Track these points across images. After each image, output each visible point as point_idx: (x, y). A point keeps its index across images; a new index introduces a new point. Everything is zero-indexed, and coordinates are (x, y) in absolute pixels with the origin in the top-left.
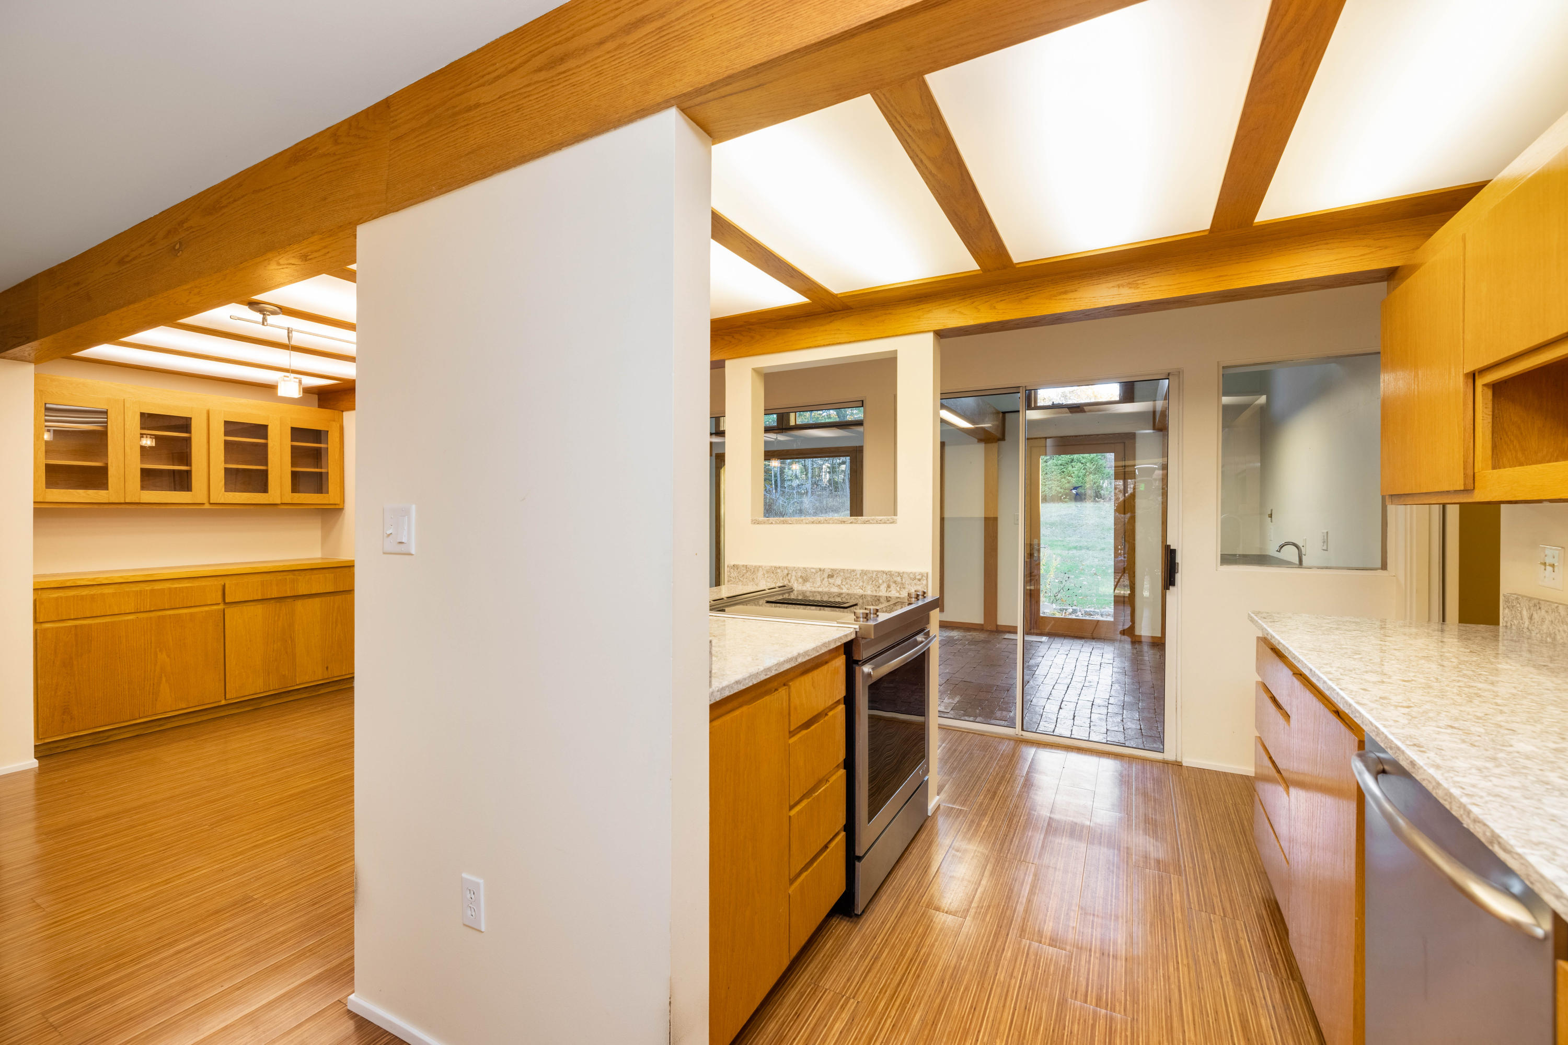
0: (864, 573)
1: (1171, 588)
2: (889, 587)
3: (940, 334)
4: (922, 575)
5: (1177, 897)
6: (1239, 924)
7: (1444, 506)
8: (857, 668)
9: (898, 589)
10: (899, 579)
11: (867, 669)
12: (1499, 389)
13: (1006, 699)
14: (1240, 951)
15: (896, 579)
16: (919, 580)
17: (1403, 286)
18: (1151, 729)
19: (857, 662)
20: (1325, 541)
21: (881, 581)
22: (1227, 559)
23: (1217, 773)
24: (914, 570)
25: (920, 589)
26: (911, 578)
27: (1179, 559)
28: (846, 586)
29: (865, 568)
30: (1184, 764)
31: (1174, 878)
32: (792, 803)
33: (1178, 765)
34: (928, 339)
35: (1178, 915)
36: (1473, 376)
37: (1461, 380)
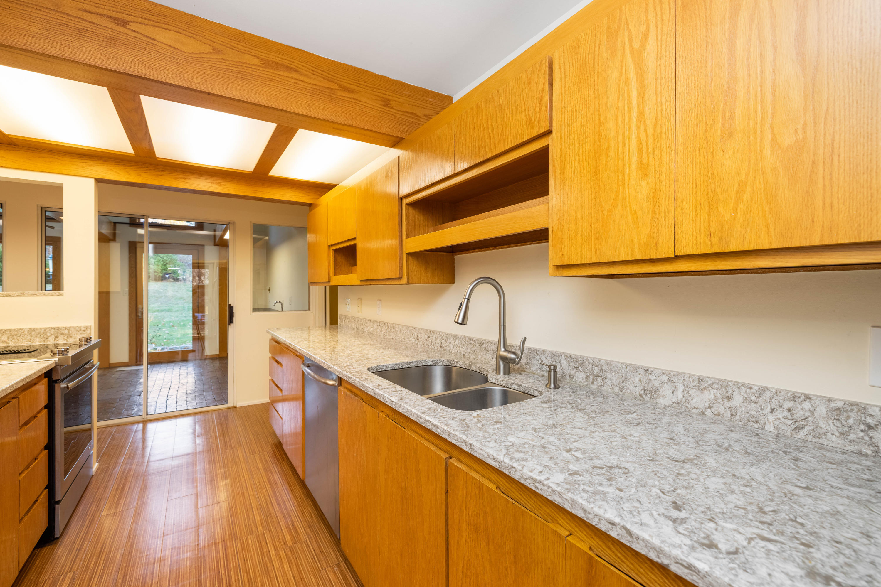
0: (31, 330)
1: (231, 325)
2: (57, 337)
3: (98, 181)
4: (87, 328)
5: (241, 455)
6: (265, 453)
7: (326, 286)
8: (56, 385)
9: (66, 338)
10: (66, 332)
11: (63, 385)
12: (335, 251)
13: (129, 404)
14: (266, 461)
15: (63, 332)
16: (84, 331)
17: (315, 210)
18: (220, 397)
19: (56, 381)
20: (290, 301)
21: (49, 334)
22: (255, 310)
23: (252, 406)
24: (79, 325)
25: (85, 335)
26: (77, 330)
27: (234, 311)
28: (13, 341)
29: (33, 326)
30: (237, 406)
31: (239, 449)
32: (20, 472)
33: (235, 407)
34: (92, 182)
35: (242, 460)
36: (330, 246)
37: (327, 247)
